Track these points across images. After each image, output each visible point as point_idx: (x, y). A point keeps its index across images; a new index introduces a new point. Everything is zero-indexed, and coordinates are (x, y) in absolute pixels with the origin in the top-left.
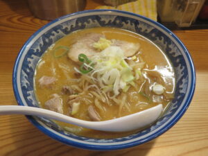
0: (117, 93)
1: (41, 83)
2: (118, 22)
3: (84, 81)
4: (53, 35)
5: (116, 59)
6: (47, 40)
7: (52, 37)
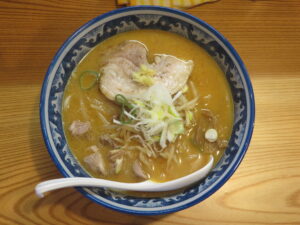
0: (164, 145)
1: (74, 132)
2: (163, 23)
3: (124, 131)
4: (76, 54)
5: (162, 107)
6: (68, 65)
7: (74, 58)
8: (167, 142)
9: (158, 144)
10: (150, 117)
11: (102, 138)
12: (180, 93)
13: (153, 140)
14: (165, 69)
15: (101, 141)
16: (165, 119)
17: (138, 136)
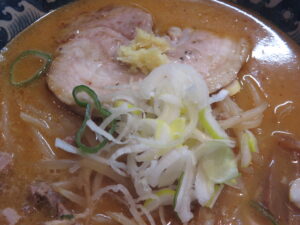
3: (87, 174)
8: (195, 206)
9: (170, 210)
10: (151, 134)
11: (34, 189)
12: (224, 94)
13: (157, 200)
14: (191, 47)
15: (30, 198)
16: (191, 143)
17: (120, 187)
